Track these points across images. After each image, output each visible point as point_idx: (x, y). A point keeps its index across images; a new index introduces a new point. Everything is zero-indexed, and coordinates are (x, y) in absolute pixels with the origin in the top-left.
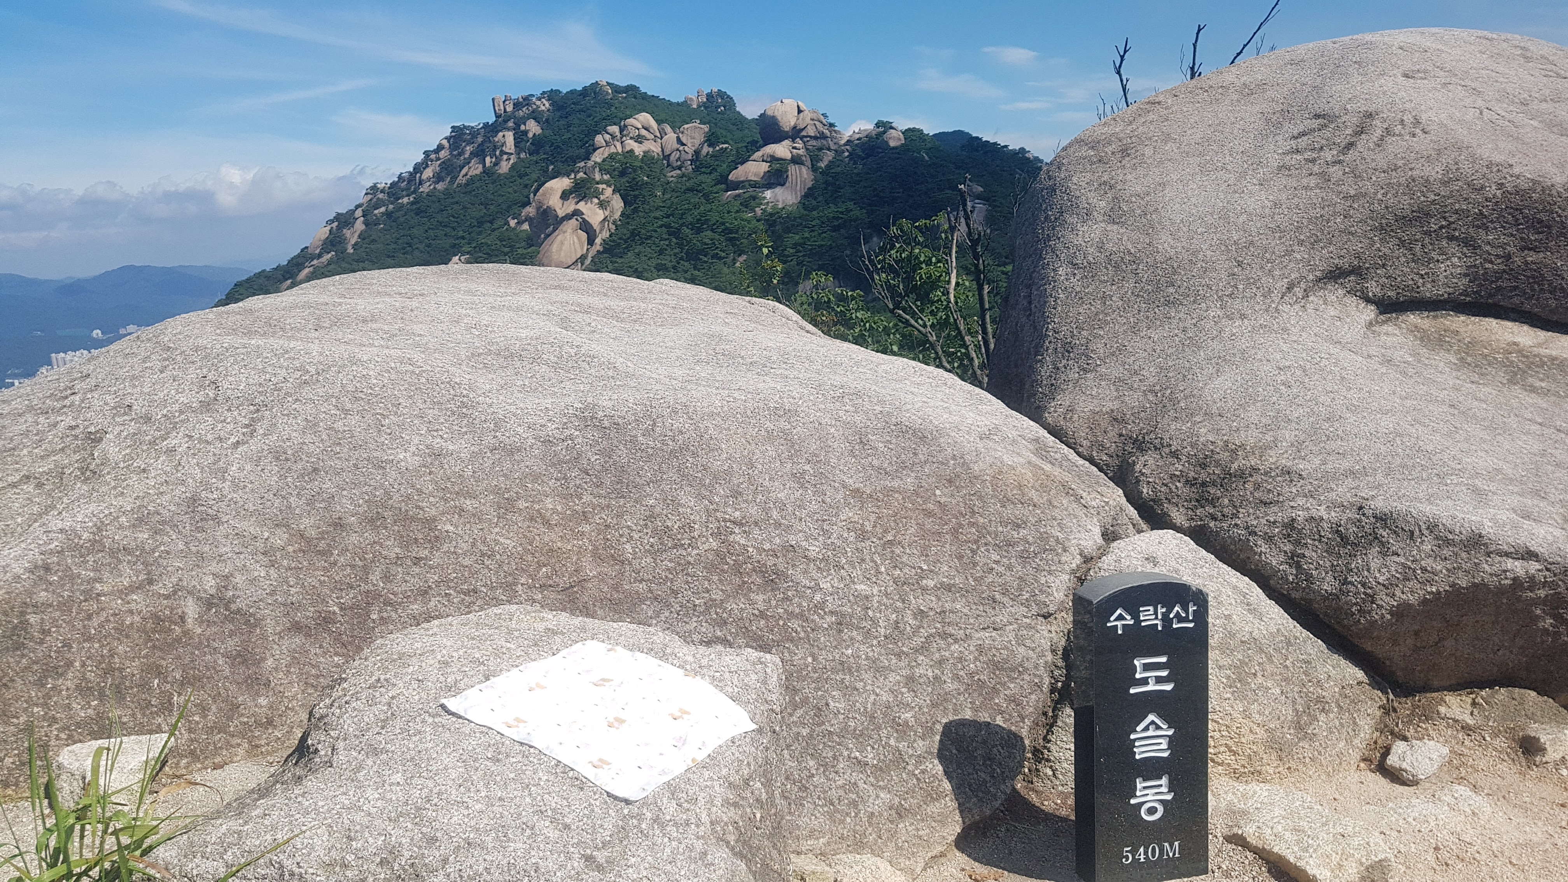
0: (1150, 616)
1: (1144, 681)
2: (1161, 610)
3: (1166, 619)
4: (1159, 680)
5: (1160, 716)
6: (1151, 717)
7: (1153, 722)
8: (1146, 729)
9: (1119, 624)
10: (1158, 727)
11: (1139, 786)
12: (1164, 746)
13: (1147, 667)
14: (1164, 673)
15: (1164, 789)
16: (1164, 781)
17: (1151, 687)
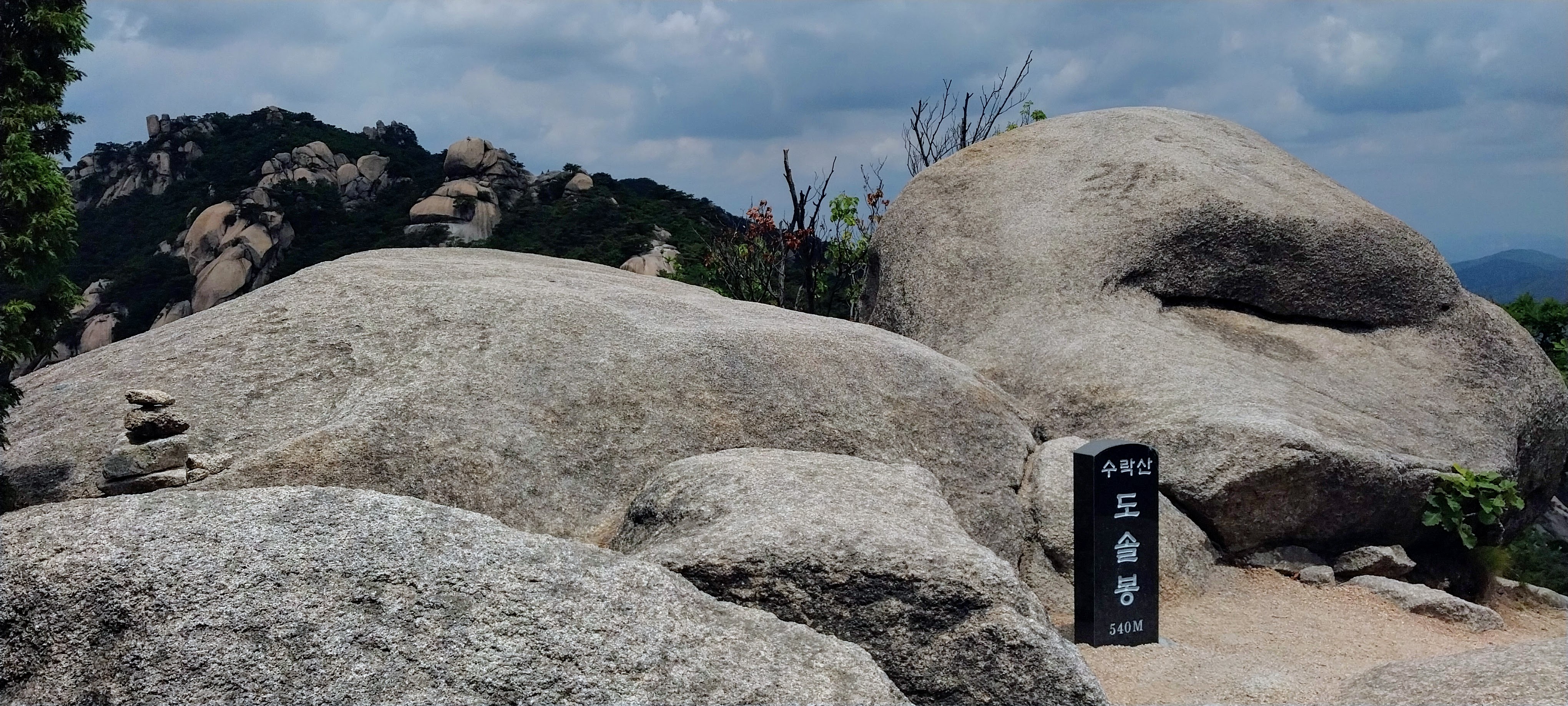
0: (1126, 466)
1: (1122, 510)
2: (1132, 463)
3: (1135, 469)
4: (1131, 509)
5: (1132, 534)
6: (1127, 535)
7: (1127, 538)
8: (1124, 542)
9: (1109, 471)
10: (1130, 542)
11: (1120, 582)
12: (1134, 555)
13: (1125, 501)
14: (1134, 505)
15: (1134, 584)
16: (1134, 578)
17: (1126, 514)
